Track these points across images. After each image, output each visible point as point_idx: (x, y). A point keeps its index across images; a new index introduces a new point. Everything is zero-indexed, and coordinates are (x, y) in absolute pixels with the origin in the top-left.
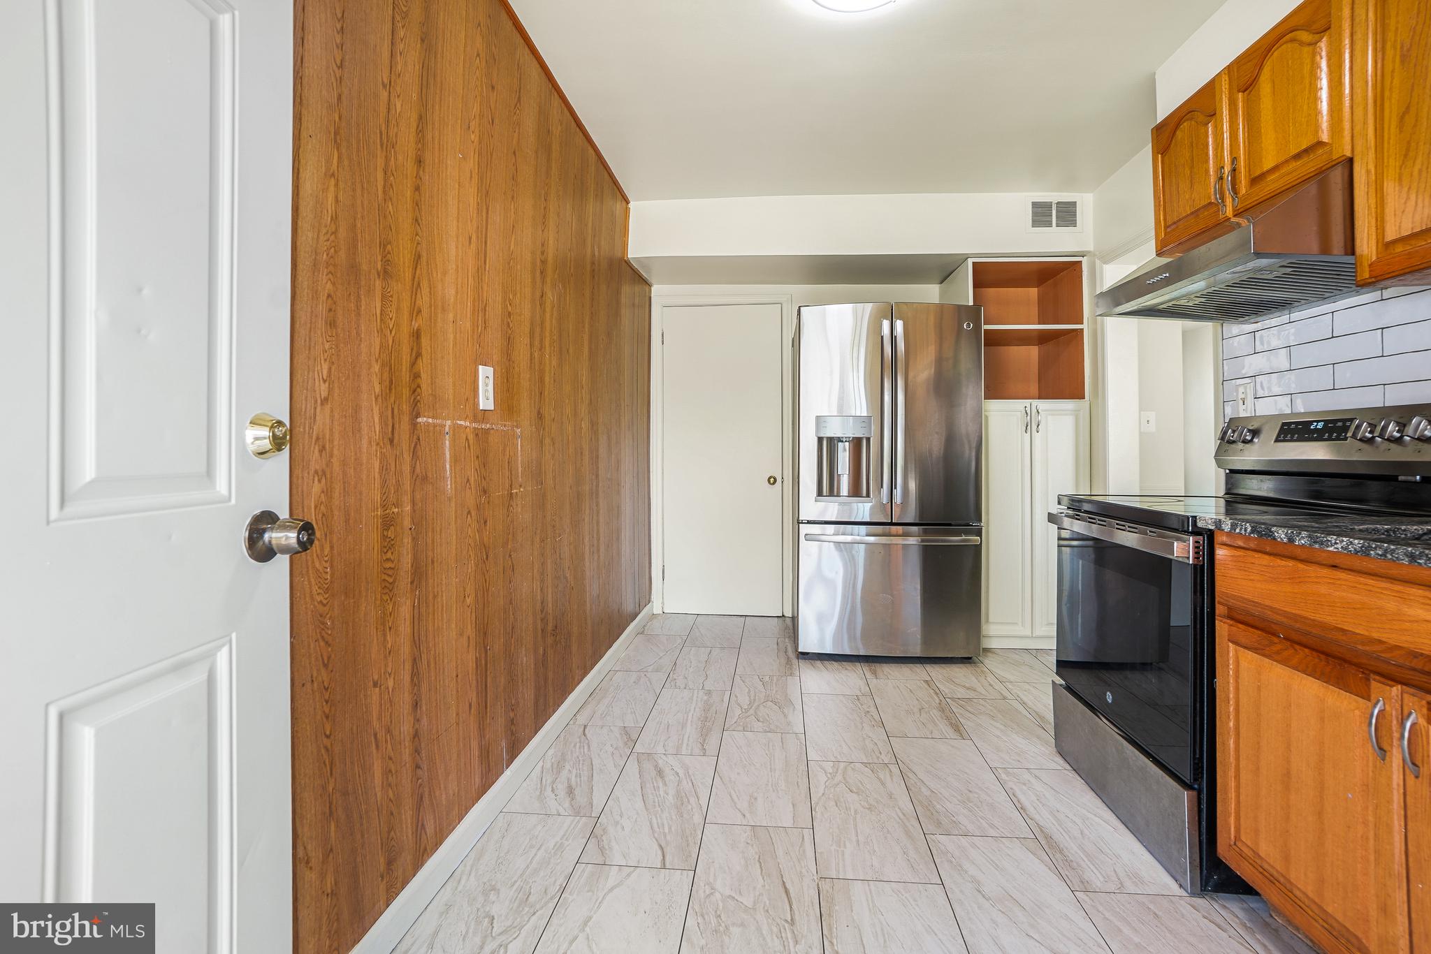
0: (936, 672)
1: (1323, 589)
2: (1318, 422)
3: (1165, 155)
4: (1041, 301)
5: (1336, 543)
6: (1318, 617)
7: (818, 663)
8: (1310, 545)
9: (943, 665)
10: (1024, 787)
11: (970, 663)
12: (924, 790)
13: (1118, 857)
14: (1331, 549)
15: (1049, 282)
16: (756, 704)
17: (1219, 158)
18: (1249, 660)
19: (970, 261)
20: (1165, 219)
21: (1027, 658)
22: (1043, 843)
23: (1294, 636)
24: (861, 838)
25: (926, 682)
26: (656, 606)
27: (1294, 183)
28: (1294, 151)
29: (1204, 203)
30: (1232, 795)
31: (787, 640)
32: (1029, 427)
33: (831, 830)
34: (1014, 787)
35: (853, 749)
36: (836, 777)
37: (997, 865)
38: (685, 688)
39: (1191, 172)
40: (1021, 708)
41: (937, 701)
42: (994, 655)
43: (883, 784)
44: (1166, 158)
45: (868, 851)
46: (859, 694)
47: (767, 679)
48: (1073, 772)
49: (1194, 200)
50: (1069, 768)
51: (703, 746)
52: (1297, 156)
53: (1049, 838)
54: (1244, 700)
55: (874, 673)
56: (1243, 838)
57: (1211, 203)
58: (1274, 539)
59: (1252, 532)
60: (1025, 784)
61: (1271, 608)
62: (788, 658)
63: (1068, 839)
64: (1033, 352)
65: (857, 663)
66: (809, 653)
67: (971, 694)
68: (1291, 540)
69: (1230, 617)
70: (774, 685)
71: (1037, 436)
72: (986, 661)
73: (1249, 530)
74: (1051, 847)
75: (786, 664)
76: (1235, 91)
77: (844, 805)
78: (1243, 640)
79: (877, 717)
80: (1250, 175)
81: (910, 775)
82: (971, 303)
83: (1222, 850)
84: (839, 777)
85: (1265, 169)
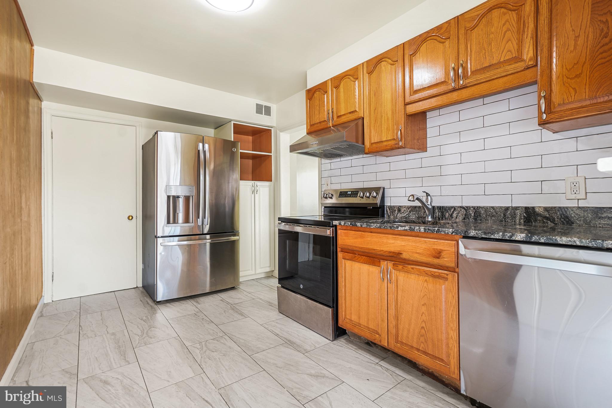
0: (223, 295)
1: (369, 239)
2: (349, 191)
3: (311, 100)
4: (254, 142)
5: (373, 226)
6: (368, 247)
7: (168, 304)
8: (367, 227)
9: (225, 292)
10: (275, 328)
11: (235, 289)
12: (241, 341)
13: (311, 339)
14: (372, 227)
15: (257, 135)
16: (145, 331)
17: (328, 107)
18: (348, 263)
19: (232, 122)
20: (310, 122)
21: (254, 282)
22: (289, 343)
23: (360, 253)
24: (227, 368)
25: (221, 300)
26: (47, 299)
27: (349, 121)
28: (349, 111)
29: (323, 120)
30: (344, 305)
31: (145, 298)
32: (254, 192)
33: (213, 370)
34: (271, 329)
35: (205, 335)
36: (204, 349)
37: (278, 356)
38: (96, 336)
39: (319, 109)
40: (261, 301)
41: (230, 307)
42: (242, 284)
43: (224, 344)
44: (311, 101)
45: (232, 371)
46: (195, 312)
47: (145, 318)
48: (287, 317)
49: (320, 118)
50: (285, 316)
51: (126, 360)
52: (350, 113)
53: (289, 341)
54: (347, 276)
55: (197, 302)
56: (347, 317)
57: (325, 121)
58: (357, 226)
59: (350, 224)
60: (274, 326)
61: (355, 247)
62: (151, 306)
63: (295, 339)
64: (250, 162)
65: (187, 300)
66: (161, 301)
67: (241, 301)
68: (361, 226)
69: (342, 251)
70: (150, 320)
71: (257, 196)
72: (241, 287)
73: (349, 224)
74: (292, 343)
75: (151, 309)
76: (333, 87)
77: (213, 358)
78: (347, 258)
79: (208, 320)
80: (337, 115)
81: (233, 337)
82: (233, 140)
83: (341, 323)
84: (205, 349)
85: (341, 114)
